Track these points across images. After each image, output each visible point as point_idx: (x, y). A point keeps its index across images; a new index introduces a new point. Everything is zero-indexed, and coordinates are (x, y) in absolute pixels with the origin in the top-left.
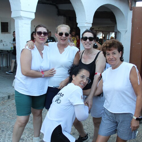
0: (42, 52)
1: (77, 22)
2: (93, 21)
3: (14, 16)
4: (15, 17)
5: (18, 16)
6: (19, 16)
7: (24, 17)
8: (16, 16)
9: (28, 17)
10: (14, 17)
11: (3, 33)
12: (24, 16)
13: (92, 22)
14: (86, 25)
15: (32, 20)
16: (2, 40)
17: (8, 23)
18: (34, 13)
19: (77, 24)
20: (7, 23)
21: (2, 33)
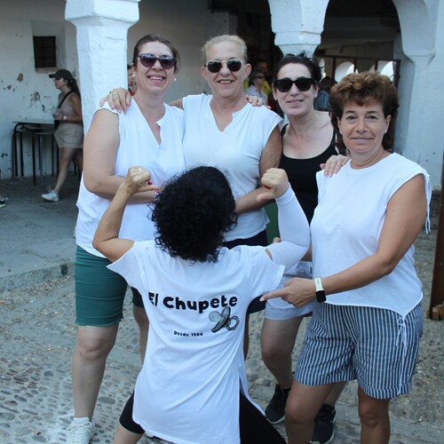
0: (159, 123)
1: (274, 30)
2: (325, 26)
3: (75, 16)
4: (77, 19)
5: (85, 14)
6: (90, 14)
7: (105, 18)
8: (79, 15)
9: (118, 17)
10: (74, 19)
11: (41, 70)
12: (104, 14)
13: (321, 29)
14: (301, 38)
15: (130, 26)
16: (37, 94)
17: (57, 39)
18: (137, 5)
19: (273, 35)
20: (54, 38)
21: (37, 71)
